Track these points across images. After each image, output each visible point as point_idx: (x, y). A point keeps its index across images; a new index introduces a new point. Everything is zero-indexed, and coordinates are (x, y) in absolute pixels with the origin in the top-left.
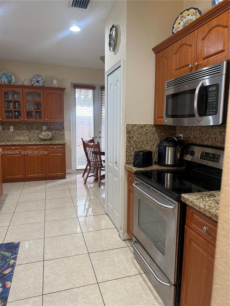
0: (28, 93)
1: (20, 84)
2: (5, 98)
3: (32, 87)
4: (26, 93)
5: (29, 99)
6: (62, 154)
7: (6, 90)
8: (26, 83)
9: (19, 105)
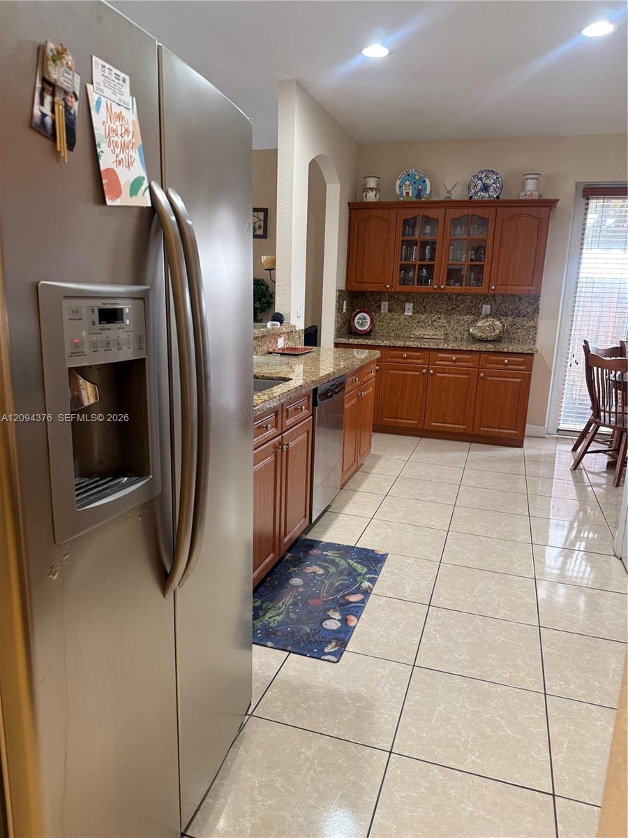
0: (458, 218)
1: (442, 198)
2: (403, 236)
3: (470, 203)
4: (453, 219)
5: (458, 235)
6: (519, 380)
7: (410, 214)
8: (456, 195)
9: (433, 251)
